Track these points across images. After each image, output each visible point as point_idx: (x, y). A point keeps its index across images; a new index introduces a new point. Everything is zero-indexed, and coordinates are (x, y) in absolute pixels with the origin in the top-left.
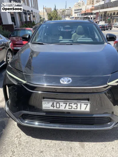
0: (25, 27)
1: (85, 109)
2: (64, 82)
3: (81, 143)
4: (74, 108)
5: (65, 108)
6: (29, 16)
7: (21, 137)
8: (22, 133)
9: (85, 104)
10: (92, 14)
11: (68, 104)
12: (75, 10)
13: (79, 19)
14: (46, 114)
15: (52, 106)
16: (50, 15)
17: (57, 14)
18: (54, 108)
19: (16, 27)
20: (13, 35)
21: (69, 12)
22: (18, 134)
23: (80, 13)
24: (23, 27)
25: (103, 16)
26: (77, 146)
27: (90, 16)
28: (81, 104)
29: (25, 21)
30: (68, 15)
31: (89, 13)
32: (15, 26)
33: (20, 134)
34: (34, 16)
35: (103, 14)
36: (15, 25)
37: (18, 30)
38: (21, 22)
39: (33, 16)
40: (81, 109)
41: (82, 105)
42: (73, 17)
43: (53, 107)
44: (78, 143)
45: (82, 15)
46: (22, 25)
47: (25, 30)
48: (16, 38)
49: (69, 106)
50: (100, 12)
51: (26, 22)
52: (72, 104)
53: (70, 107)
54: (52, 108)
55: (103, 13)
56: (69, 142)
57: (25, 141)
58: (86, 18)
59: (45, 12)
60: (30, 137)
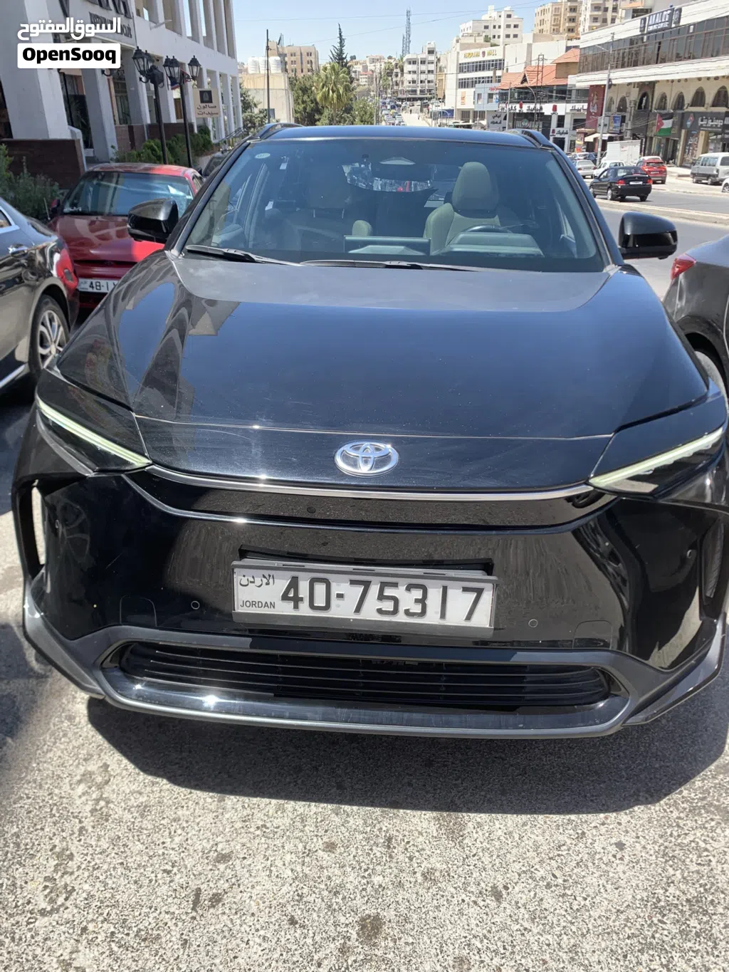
0: (149, 160)
1: (469, 618)
2: (355, 465)
3: (445, 814)
4: (407, 612)
5: (358, 610)
6: (176, 94)
7: (107, 782)
8: (117, 762)
9: (465, 589)
10: (563, 94)
11: (374, 590)
12: (462, 68)
13: (484, 122)
14: (252, 646)
15: (285, 597)
16: (305, 90)
17: (347, 89)
18: (296, 607)
19: (91, 161)
20: (73, 205)
21: (423, 77)
22: (93, 766)
23: (495, 85)
24: (139, 158)
25: (631, 108)
26: (420, 833)
27: (555, 108)
28: (445, 589)
29: (149, 122)
30: (418, 95)
31: (550, 88)
32: (84, 153)
33: (106, 766)
34: (209, 93)
35: (634, 95)
36: (88, 144)
37: (108, 175)
38: (125, 127)
39: (202, 93)
40: (443, 615)
41: (450, 592)
42: (451, 111)
43: (292, 604)
44: (430, 814)
45: (504, 96)
46: (133, 146)
47: (147, 176)
48: (92, 223)
49: (381, 597)
50: (610, 86)
51: (158, 128)
52: (395, 585)
53: (388, 606)
54: (286, 609)
55: (629, 94)
56: (378, 811)
57: (132, 802)
58: (529, 116)
59: (274, 69)
60: (159, 780)
